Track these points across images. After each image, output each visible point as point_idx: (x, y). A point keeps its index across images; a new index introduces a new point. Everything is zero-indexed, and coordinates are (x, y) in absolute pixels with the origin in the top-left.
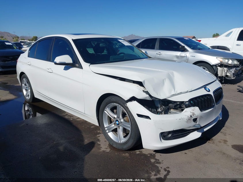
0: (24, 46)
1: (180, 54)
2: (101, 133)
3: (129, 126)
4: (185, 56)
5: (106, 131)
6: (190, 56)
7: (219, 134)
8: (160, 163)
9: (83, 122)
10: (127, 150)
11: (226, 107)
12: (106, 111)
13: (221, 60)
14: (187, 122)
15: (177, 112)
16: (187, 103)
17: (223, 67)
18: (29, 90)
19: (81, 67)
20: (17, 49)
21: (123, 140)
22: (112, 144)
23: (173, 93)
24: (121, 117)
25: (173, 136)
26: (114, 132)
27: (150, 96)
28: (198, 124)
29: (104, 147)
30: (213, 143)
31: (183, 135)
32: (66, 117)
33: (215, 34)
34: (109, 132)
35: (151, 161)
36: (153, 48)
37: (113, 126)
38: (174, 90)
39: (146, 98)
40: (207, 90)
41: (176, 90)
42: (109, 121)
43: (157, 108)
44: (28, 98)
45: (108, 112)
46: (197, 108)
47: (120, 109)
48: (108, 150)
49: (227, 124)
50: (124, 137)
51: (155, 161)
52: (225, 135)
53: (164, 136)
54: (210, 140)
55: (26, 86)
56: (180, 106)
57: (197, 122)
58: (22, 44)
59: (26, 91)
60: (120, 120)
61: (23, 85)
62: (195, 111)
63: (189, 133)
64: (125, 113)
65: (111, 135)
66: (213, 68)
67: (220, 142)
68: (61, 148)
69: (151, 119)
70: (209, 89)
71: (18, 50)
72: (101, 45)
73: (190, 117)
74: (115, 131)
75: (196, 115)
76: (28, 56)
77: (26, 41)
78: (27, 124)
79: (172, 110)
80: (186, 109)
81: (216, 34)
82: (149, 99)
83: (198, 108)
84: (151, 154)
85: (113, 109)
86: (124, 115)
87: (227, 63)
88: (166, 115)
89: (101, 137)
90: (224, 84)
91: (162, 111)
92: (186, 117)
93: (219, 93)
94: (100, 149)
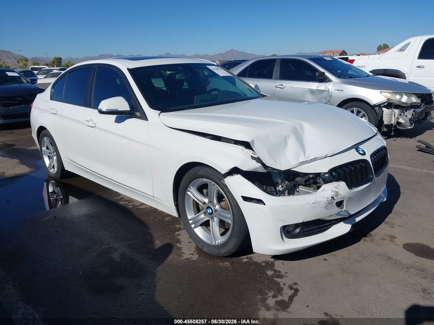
0: (39, 77)
1: (317, 87)
2: (181, 229)
3: (230, 216)
4: (326, 89)
5: (190, 225)
6: (334, 90)
7: (383, 226)
8: (281, 277)
9: (150, 211)
10: (227, 257)
11: (396, 179)
12: (189, 191)
13: (389, 95)
14: (326, 207)
15: (309, 191)
16: (327, 175)
17: (393, 107)
18: (55, 158)
19: (144, 117)
20: (28, 83)
21: (220, 240)
22: (201, 247)
23: (302, 159)
24: (215, 201)
25: (303, 232)
26: (204, 227)
27: (264, 165)
28: (345, 211)
29: (188, 251)
30: (372, 241)
31: (320, 229)
32: (121, 203)
33: (380, 46)
34: (195, 227)
35: (266, 274)
36: (268, 76)
37: (202, 217)
38: (303, 154)
39: (257, 168)
40: (361, 152)
41: (307, 155)
42: (195, 208)
43: (275, 185)
44: (53, 171)
45: (193, 193)
46: (342, 184)
47: (214, 188)
48: (195, 257)
49: (397, 207)
50: (222, 235)
51: (274, 274)
52: (392, 227)
53: (288, 231)
54: (366, 236)
55: (49, 151)
56: (314, 181)
57: (343, 208)
58: (36, 72)
59: (49, 159)
60: (213, 206)
61: (44, 149)
62: (341, 188)
63: (330, 225)
64: (222, 194)
65: (199, 231)
66: (375, 111)
67: (383, 239)
68: (116, 256)
69: (265, 204)
70: (363, 151)
71: (30, 85)
72: (178, 76)
73: (331, 198)
74: (206, 224)
75: (342, 196)
76: (51, 99)
77: (41, 67)
78: (55, 217)
79: (301, 188)
80: (324, 186)
81: (384, 45)
82: (262, 170)
83: (344, 183)
84: (267, 263)
85: (201, 189)
86: (220, 198)
87: (399, 101)
88: (291, 197)
89: (183, 235)
90: (394, 138)
91: (285, 190)
92: (324, 199)
93: (381, 157)
94: (181, 256)
